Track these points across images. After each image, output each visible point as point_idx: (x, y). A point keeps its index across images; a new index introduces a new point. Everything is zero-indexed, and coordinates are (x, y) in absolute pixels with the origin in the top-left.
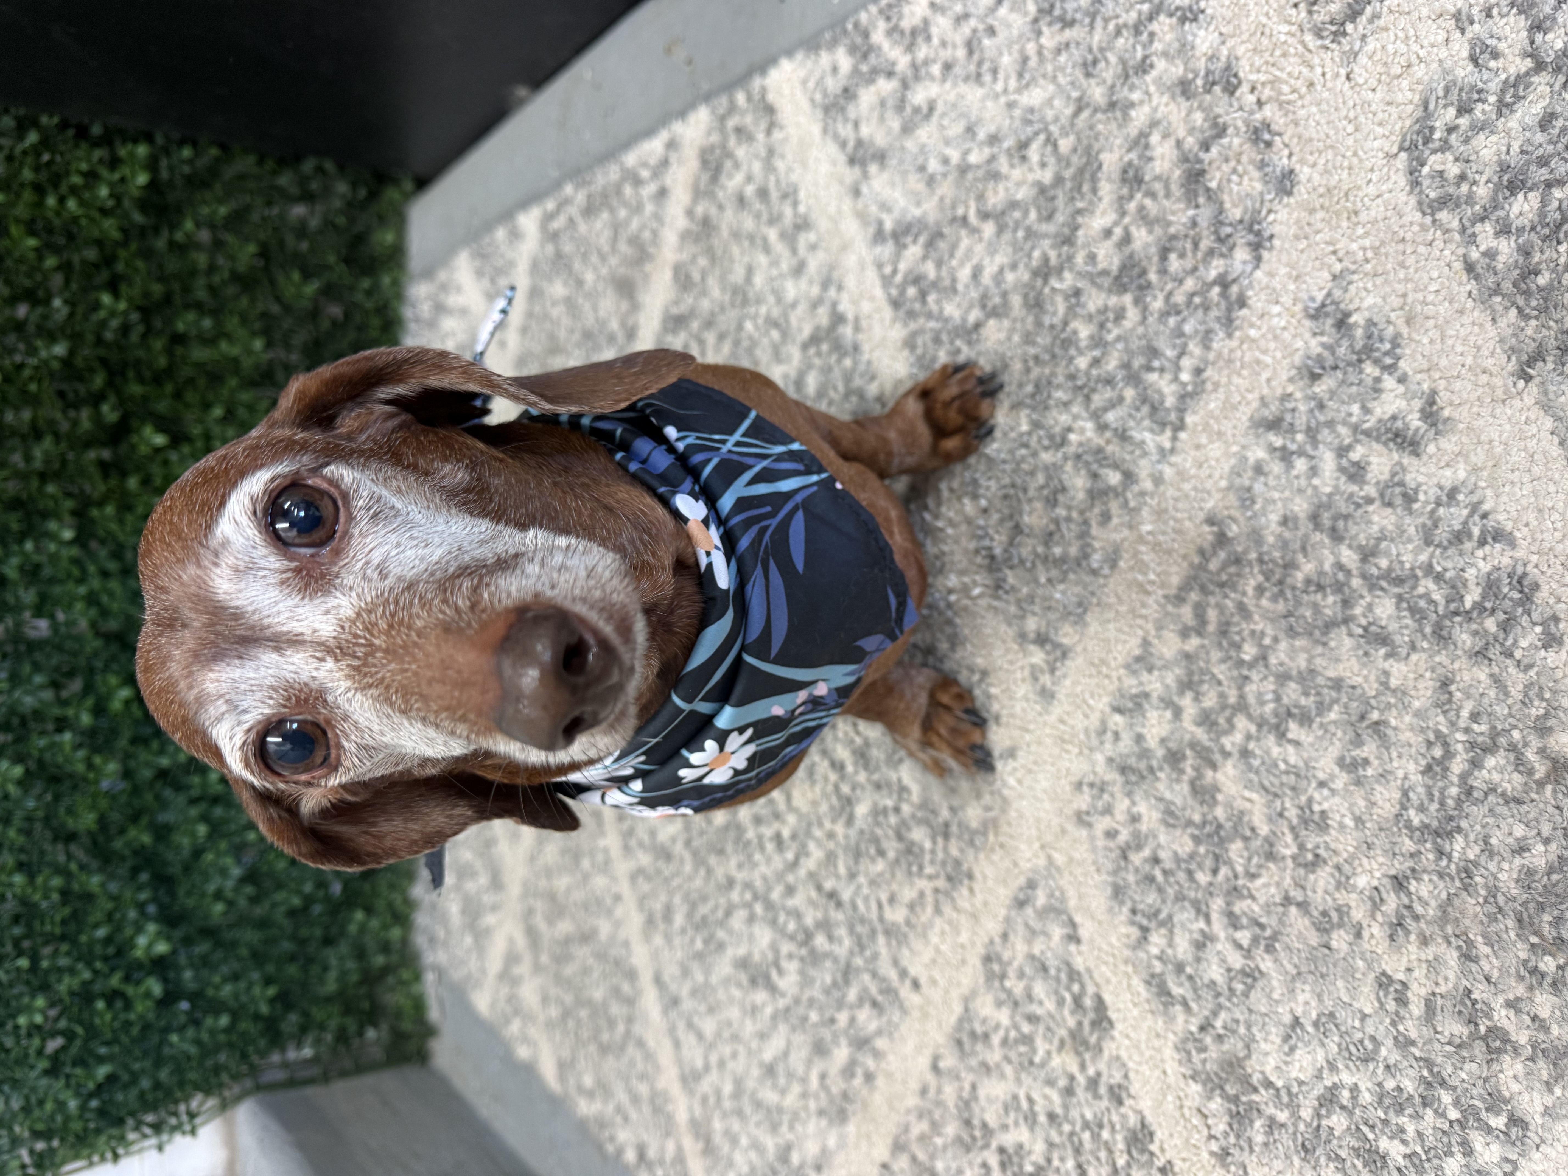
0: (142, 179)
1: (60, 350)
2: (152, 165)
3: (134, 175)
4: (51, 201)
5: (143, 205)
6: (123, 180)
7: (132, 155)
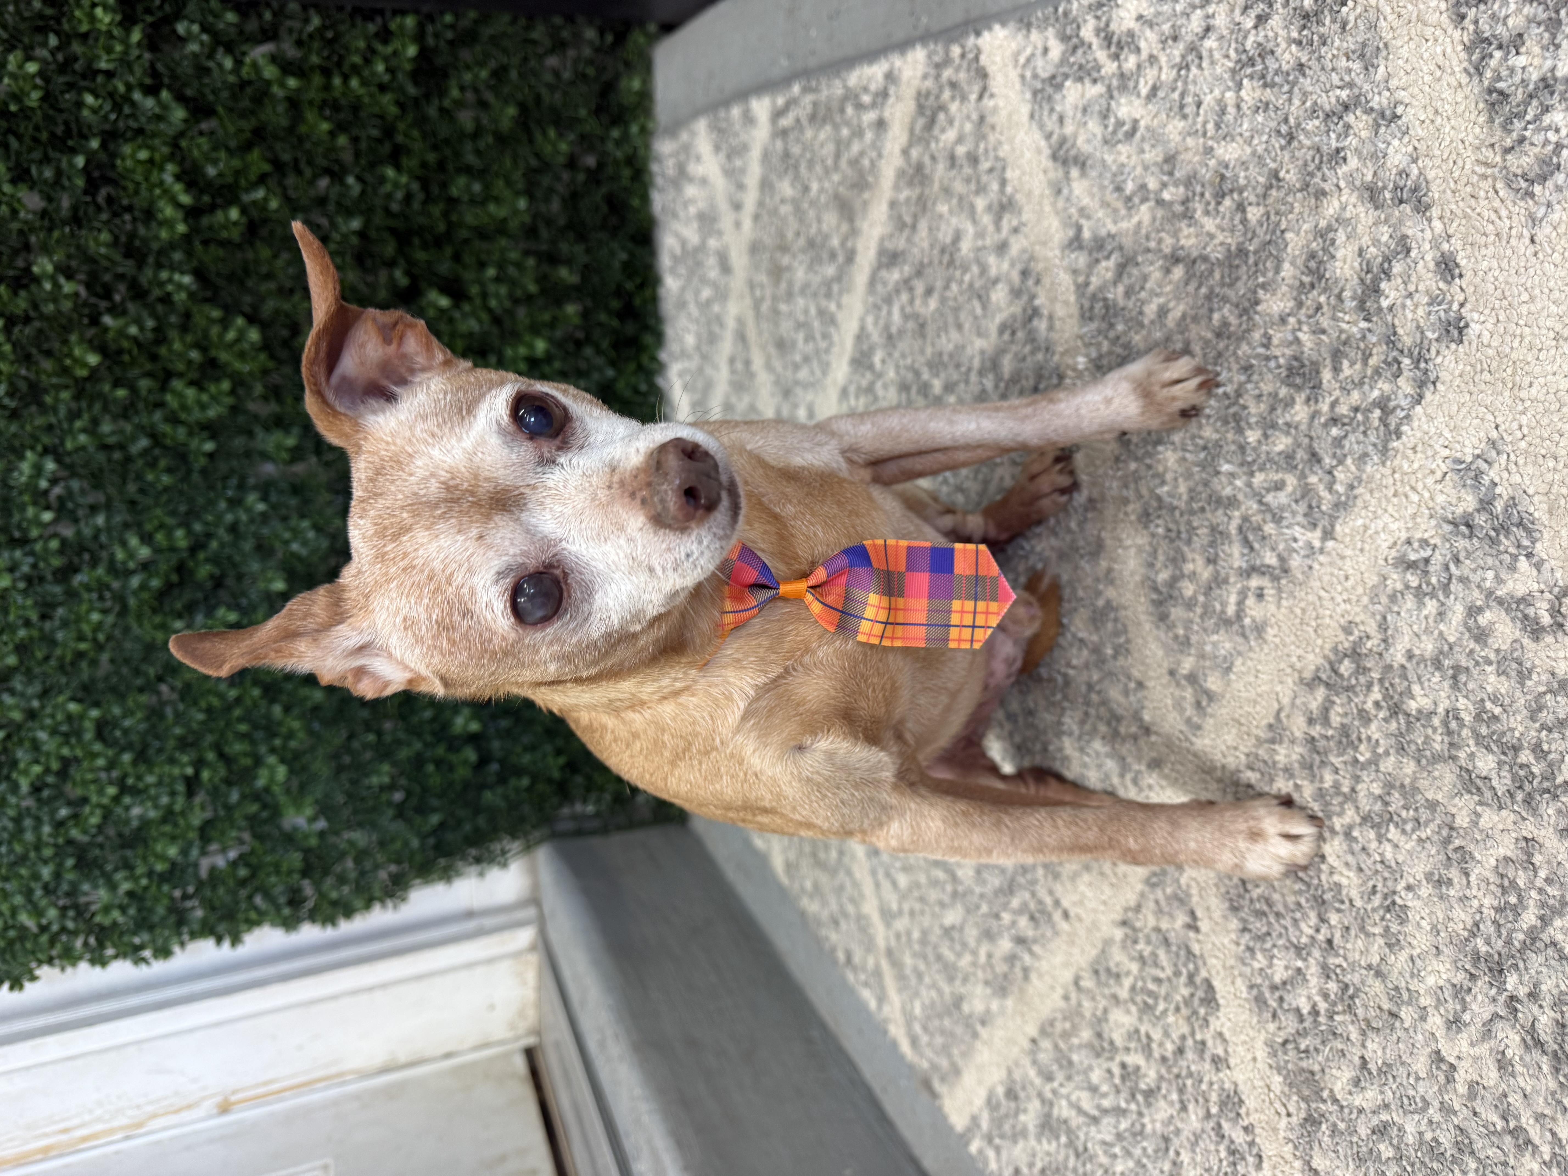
0: (412, 51)
1: (356, 224)
2: (419, 37)
3: (404, 46)
4: (337, 81)
5: (416, 76)
6: (395, 53)
7: (401, 27)
